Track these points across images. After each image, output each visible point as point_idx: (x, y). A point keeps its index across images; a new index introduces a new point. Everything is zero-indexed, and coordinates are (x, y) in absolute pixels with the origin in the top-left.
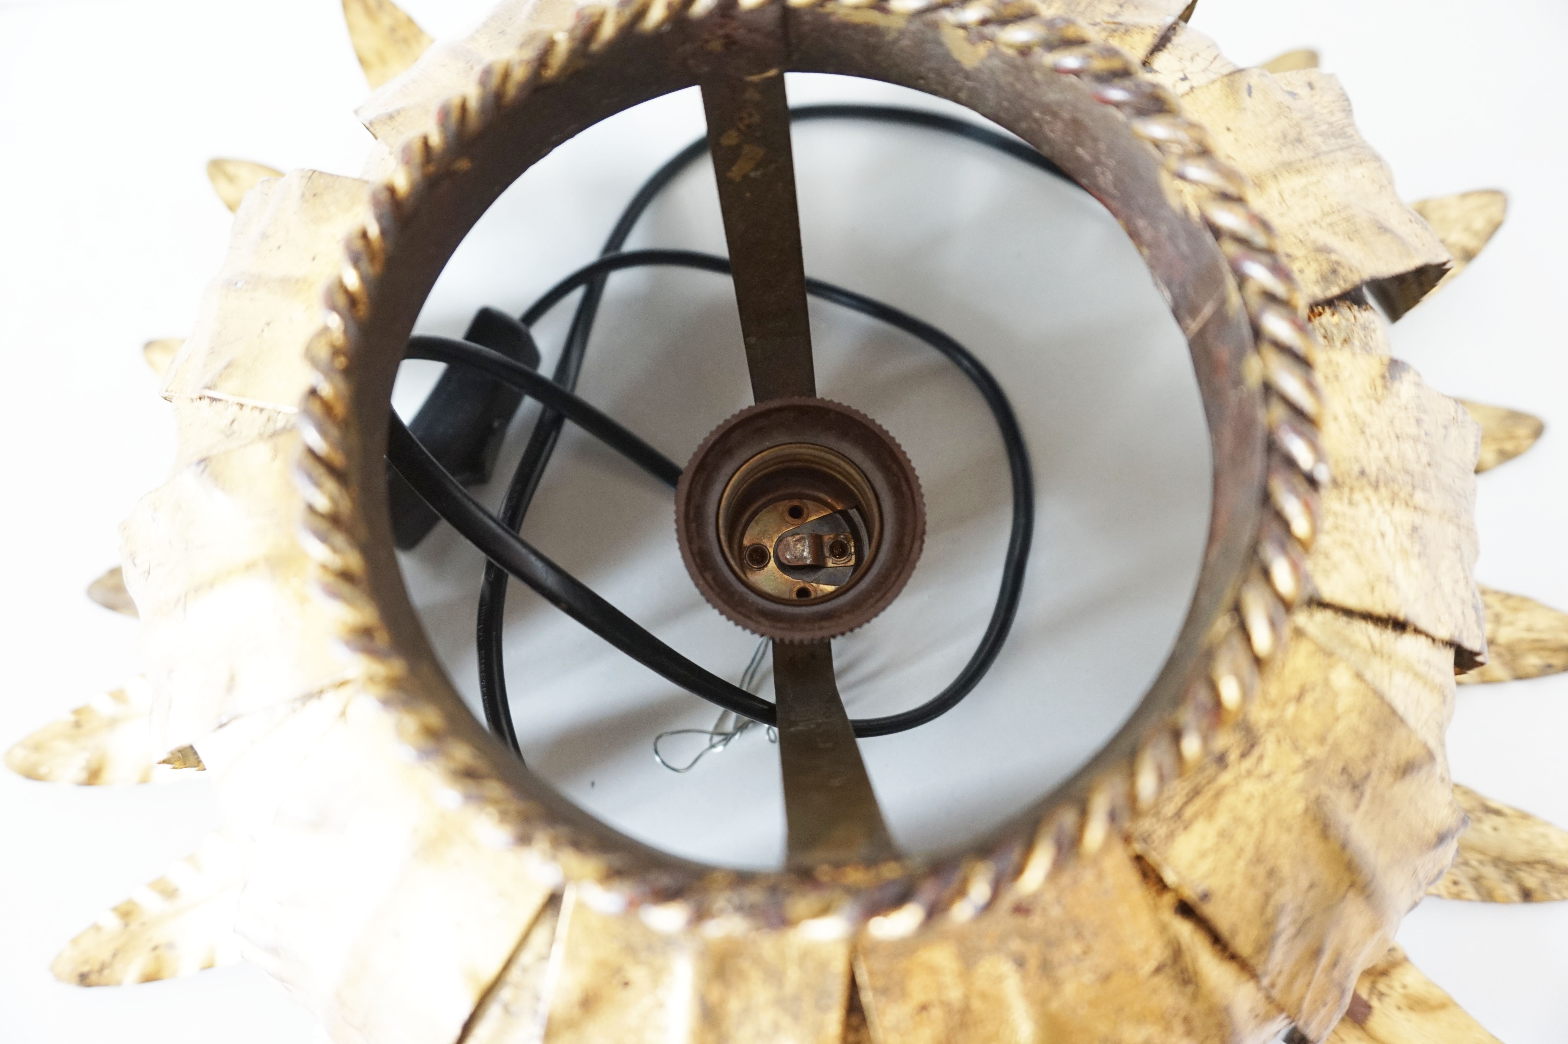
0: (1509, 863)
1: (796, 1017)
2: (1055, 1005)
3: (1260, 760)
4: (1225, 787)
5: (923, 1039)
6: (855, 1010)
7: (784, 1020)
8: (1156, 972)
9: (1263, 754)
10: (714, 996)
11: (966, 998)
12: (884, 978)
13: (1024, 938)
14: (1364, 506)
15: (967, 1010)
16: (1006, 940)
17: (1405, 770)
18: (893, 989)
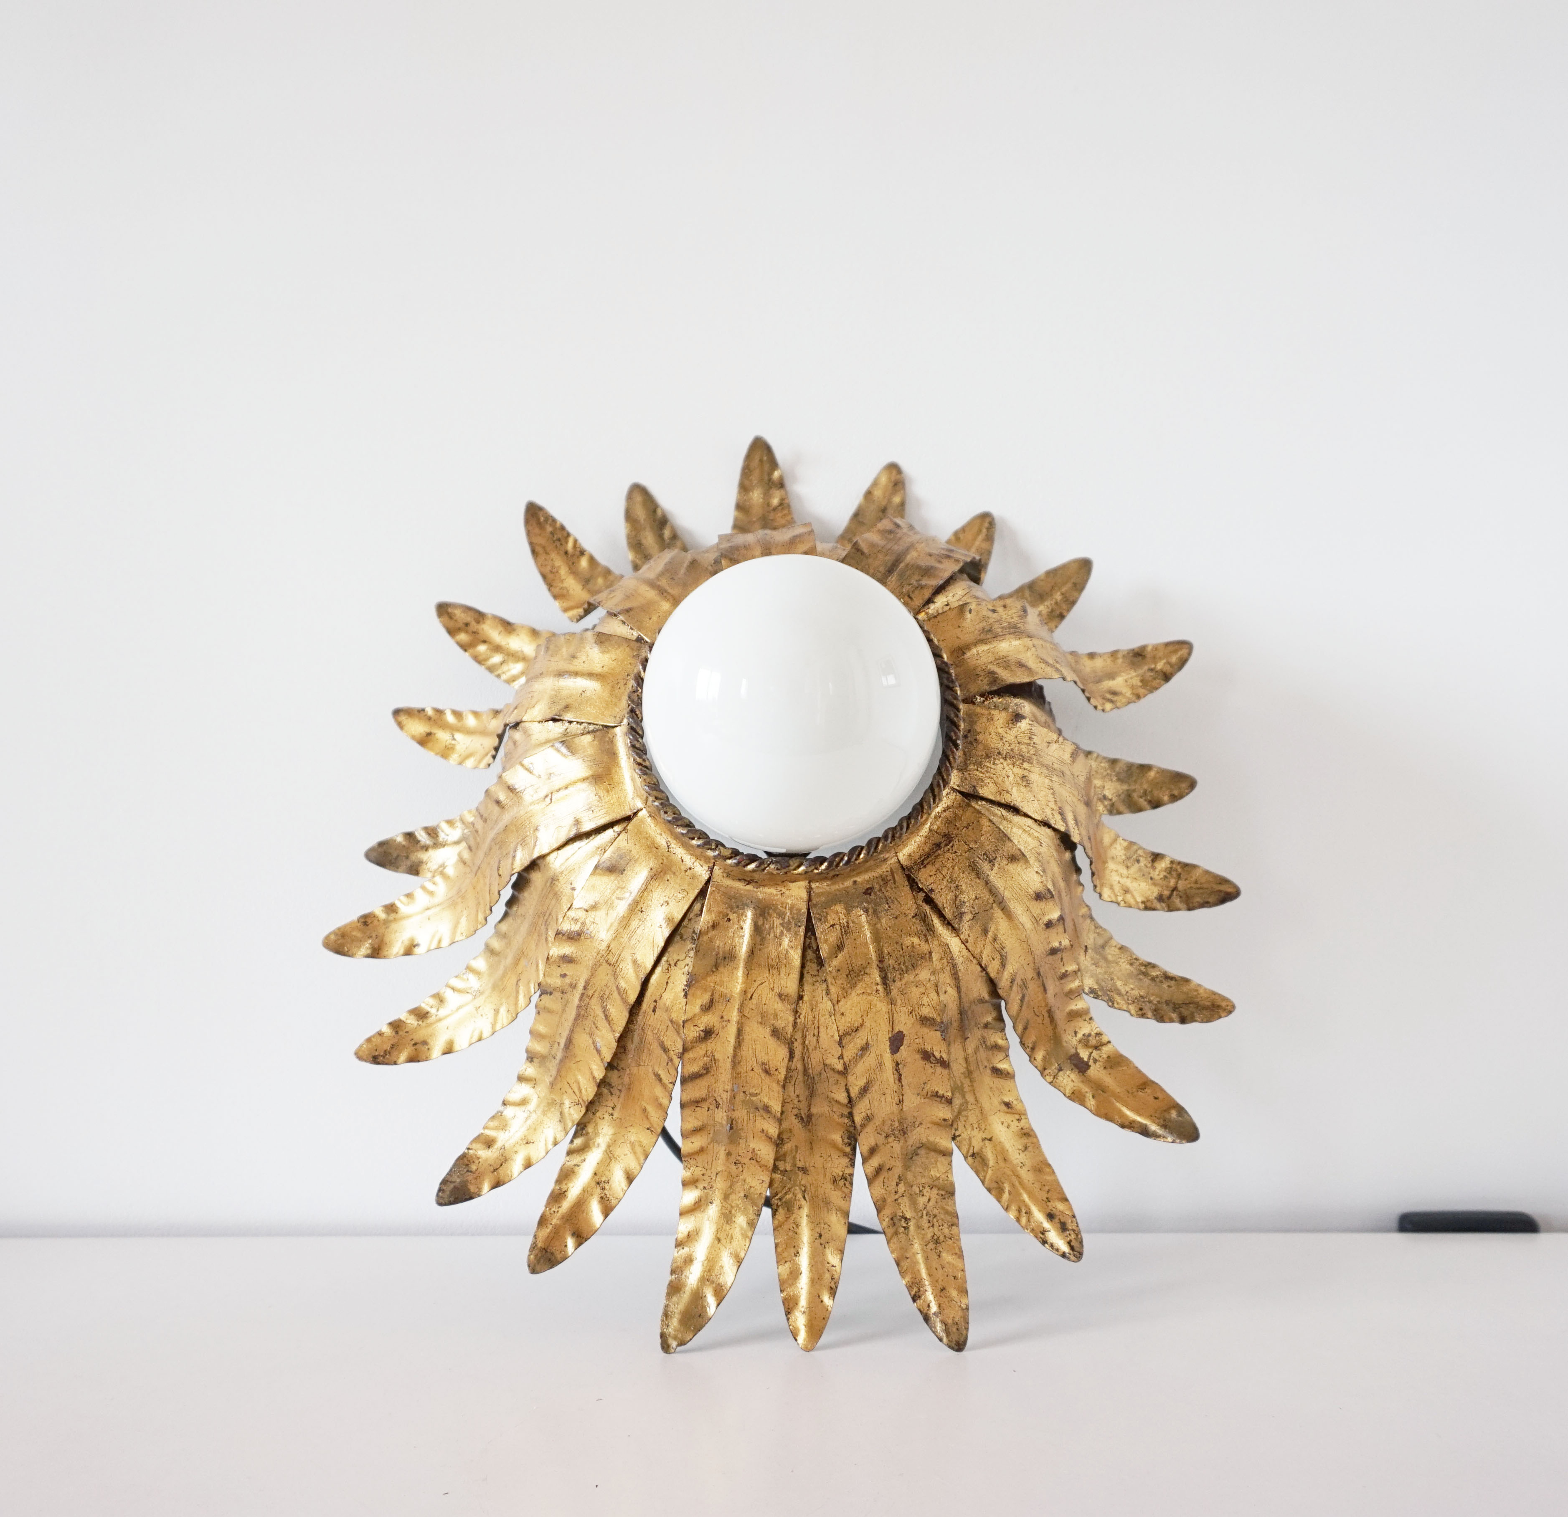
0: (1174, 1004)
1: (789, 930)
2: (879, 926)
3: (952, 847)
4: (939, 855)
5: (833, 937)
6: (810, 929)
7: (785, 932)
8: (913, 917)
9: (953, 845)
10: (760, 923)
11: (847, 923)
12: (820, 915)
13: (868, 902)
14: (1000, 766)
15: (848, 927)
16: (862, 903)
17: (1013, 859)
18: (823, 919)
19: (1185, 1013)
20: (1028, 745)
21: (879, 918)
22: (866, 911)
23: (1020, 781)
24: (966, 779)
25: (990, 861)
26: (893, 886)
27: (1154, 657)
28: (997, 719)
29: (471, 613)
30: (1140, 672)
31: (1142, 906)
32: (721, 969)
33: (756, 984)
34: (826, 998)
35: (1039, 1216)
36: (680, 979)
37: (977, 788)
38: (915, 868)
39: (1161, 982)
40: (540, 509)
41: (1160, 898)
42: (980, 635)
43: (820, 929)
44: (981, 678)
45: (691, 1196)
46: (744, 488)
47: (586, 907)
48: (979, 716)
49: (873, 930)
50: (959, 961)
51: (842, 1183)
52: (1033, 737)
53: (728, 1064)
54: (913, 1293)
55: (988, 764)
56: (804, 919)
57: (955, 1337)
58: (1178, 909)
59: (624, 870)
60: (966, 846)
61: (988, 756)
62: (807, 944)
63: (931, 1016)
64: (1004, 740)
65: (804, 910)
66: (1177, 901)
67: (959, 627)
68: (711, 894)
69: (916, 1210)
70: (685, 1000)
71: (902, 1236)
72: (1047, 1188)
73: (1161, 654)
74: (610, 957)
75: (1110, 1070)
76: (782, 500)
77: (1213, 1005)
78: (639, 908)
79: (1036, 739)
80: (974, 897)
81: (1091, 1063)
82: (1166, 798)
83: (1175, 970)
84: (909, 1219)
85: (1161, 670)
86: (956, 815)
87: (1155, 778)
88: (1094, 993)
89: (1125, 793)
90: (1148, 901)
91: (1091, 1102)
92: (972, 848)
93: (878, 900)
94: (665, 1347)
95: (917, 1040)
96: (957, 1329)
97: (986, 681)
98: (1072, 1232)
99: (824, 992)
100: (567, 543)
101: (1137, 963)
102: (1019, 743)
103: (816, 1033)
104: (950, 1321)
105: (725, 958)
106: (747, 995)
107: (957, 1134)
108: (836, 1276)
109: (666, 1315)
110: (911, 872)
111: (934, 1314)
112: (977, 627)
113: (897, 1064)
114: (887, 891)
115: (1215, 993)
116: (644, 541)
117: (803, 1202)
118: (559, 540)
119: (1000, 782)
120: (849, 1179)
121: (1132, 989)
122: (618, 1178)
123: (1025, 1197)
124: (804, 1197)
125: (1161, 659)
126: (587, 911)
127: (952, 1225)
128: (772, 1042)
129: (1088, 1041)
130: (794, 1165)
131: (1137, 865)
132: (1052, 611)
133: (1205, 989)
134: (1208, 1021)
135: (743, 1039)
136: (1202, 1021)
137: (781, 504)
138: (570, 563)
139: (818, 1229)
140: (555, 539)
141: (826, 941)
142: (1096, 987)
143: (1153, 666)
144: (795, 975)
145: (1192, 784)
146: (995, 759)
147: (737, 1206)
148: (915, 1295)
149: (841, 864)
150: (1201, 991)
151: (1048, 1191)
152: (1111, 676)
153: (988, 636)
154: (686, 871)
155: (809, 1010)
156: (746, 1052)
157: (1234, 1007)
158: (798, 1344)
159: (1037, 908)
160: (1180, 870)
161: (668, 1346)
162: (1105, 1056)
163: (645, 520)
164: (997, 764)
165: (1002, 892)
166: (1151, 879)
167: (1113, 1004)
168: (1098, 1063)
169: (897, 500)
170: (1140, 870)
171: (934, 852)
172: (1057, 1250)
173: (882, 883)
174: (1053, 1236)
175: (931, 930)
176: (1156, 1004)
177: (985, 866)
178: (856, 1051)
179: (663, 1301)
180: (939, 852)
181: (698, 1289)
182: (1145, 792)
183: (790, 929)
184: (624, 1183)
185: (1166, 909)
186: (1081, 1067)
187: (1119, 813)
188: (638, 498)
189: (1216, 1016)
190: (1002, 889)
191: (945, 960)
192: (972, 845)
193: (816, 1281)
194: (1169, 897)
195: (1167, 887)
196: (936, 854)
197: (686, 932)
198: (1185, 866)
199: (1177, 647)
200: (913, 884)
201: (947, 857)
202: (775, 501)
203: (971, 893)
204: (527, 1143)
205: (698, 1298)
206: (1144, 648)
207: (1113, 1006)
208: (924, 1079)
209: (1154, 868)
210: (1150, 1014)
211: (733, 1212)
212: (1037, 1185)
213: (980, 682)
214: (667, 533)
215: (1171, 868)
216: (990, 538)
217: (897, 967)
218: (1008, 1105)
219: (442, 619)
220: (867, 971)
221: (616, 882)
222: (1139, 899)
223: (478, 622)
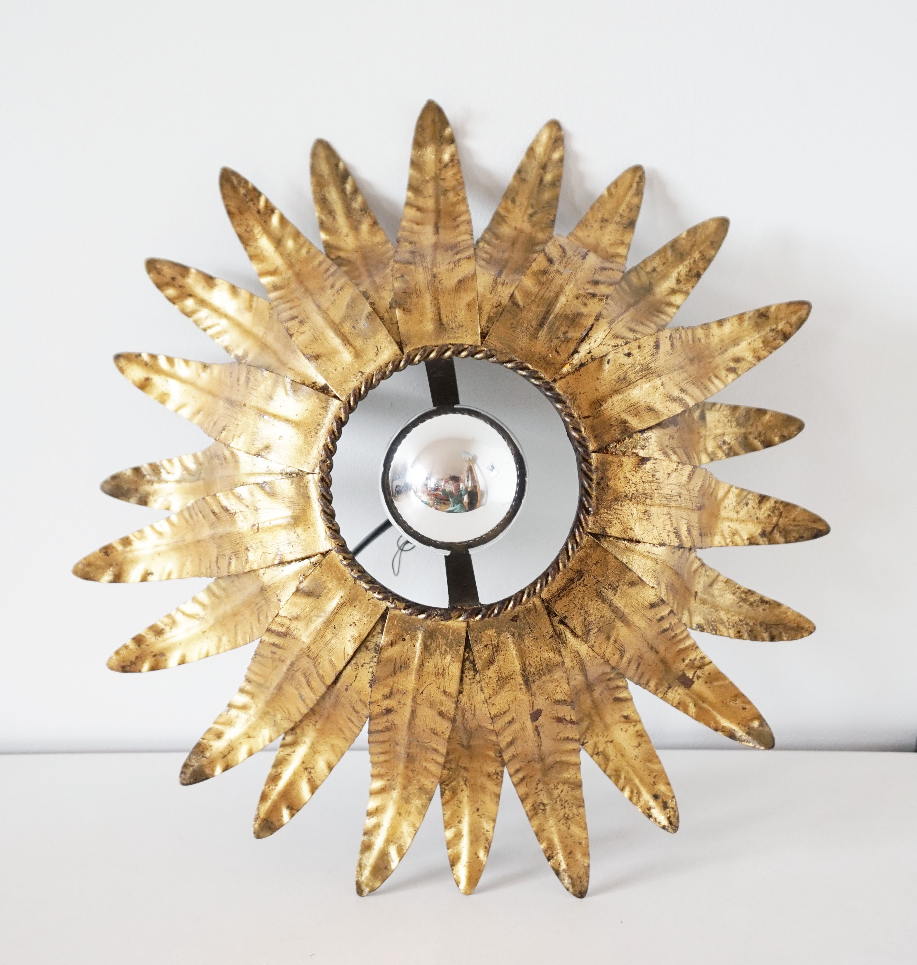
0: (767, 625)
2: (522, 646)
3: (583, 581)
4: (572, 588)
5: (486, 654)
6: (468, 646)
7: (448, 649)
8: (550, 638)
9: (584, 579)
10: (429, 643)
11: (498, 643)
12: (476, 637)
13: (514, 628)
14: (627, 506)
15: (498, 646)
16: (509, 628)
17: (632, 584)
18: (478, 641)
19: (775, 633)
20: (651, 482)
21: (523, 640)
22: (513, 635)
23: (642, 516)
24: (597, 522)
25: (613, 589)
26: (535, 614)
27: (776, 318)
28: (625, 464)
29: (177, 268)
30: (763, 333)
31: (747, 542)
32: (398, 674)
33: (426, 685)
34: (480, 693)
35: (647, 797)
36: (365, 675)
37: (606, 529)
38: (553, 600)
39: (758, 606)
40: (234, 174)
41: (763, 534)
42: (615, 385)
43: (476, 649)
44: (614, 428)
45: (378, 784)
46: (418, 144)
47: (290, 617)
48: (610, 463)
49: (518, 648)
50: (586, 660)
51: (495, 777)
52: (656, 474)
53: (405, 728)
54: (548, 855)
55: (616, 507)
56: (464, 642)
57: (578, 888)
58: (778, 543)
59: (320, 596)
60: (595, 580)
61: (616, 500)
62: (466, 656)
63: (563, 699)
64: (631, 482)
65: (464, 634)
66: (777, 536)
67: (598, 379)
68: (389, 619)
69: (551, 799)
70: (370, 689)
71: (540, 815)
72: (654, 774)
73: (782, 315)
74: (310, 654)
75: (709, 685)
76: (453, 156)
77: (798, 626)
78: (332, 625)
79: (658, 475)
80: (599, 617)
81: (695, 679)
82: (777, 439)
83: (769, 595)
84: (546, 804)
85: (782, 330)
86: (588, 554)
87: (769, 421)
88: (701, 628)
89: (742, 435)
90: (752, 537)
91: (692, 709)
92: (599, 581)
93: (522, 626)
94: (360, 891)
95: (552, 712)
96: (581, 882)
97: (618, 431)
98: (671, 810)
99: (479, 689)
100: (258, 202)
101: (739, 591)
102: (643, 482)
103: (473, 712)
104: (575, 876)
105: (401, 667)
106: (418, 692)
107: (585, 741)
108: (489, 838)
109: (361, 866)
110: (550, 604)
111: (564, 870)
112: (614, 377)
113: (537, 727)
114: (530, 618)
115: (800, 616)
116: (328, 196)
117: (464, 787)
118: (252, 200)
119: (625, 521)
120: (500, 774)
121: (733, 615)
122: (321, 764)
123: (637, 781)
124: (466, 784)
125: (781, 319)
126: (291, 620)
127: (580, 807)
128: (439, 719)
129: (694, 664)
130: (458, 766)
131: (746, 508)
132: (690, 270)
133: (793, 611)
134: (792, 639)
135: (416, 716)
136: (788, 640)
137: (452, 161)
138: (263, 223)
139: (476, 806)
140: (247, 200)
141: (480, 658)
142: (702, 622)
143: (774, 327)
144: (457, 679)
145: (800, 426)
146: (622, 501)
147: (414, 793)
148: (549, 856)
149: (492, 616)
150: (789, 613)
151: (655, 777)
152: (736, 342)
153: (623, 385)
154: (369, 600)
155: (467, 701)
156: (419, 722)
157: (814, 628)
158: (460, 890)
159: (650, 613)
160: (781, 509)
161: (362, 891)
162: (707, 673)
163: (329, 175)
164: (623, 506)
165: (622, 610)
166: (757, 518)
167: (716, 632)
168: (700, 679)
169: (556, 156)
170: (748, 512)
171: (569, 586)
172: (659, 823)
173: (526, 612)
174: (656, 812)
175: (564, 643)
176: (751, 626)
177: (609, 594)
178: (504, 724)
179: (358, 856)
180: (572, 586)
181: (384, 848)
182: (759, 434)
183: (452, 647)
184: (326, 770)
185: (767, 543)
186: (687, 683)
187: (736, 454)
188: (322, 154)
189: (799, 636)
190: (623, 607)
191: (575, 661)
192: (600, 579)
193: (474, 841)
194: (771, 533)
195: (770, 523)
196: (570, 588)
197: (371, 645)
198: (787, 505)
199: (797, 307)
200: (550, 613)
201: (578, 589)
202: (446, 157)
203: (597, 614)
204: (249, 737)
205: (384, 856)
206: (768, 308)
207: (716, 634)
208: (558, 731)
209: (760, 508)
210: (746, 635)
211: (411, 796)
212: (646, 773)
213: (613, 432)
214: (349, 187)
215: (775, 507)
216: (639, 193)
217: (536, 673)
218: (626, 717)
219: (152, 275)
220: (513, 676)
221: (313, 603)
222: (745, 537)
223: (183, 276)
